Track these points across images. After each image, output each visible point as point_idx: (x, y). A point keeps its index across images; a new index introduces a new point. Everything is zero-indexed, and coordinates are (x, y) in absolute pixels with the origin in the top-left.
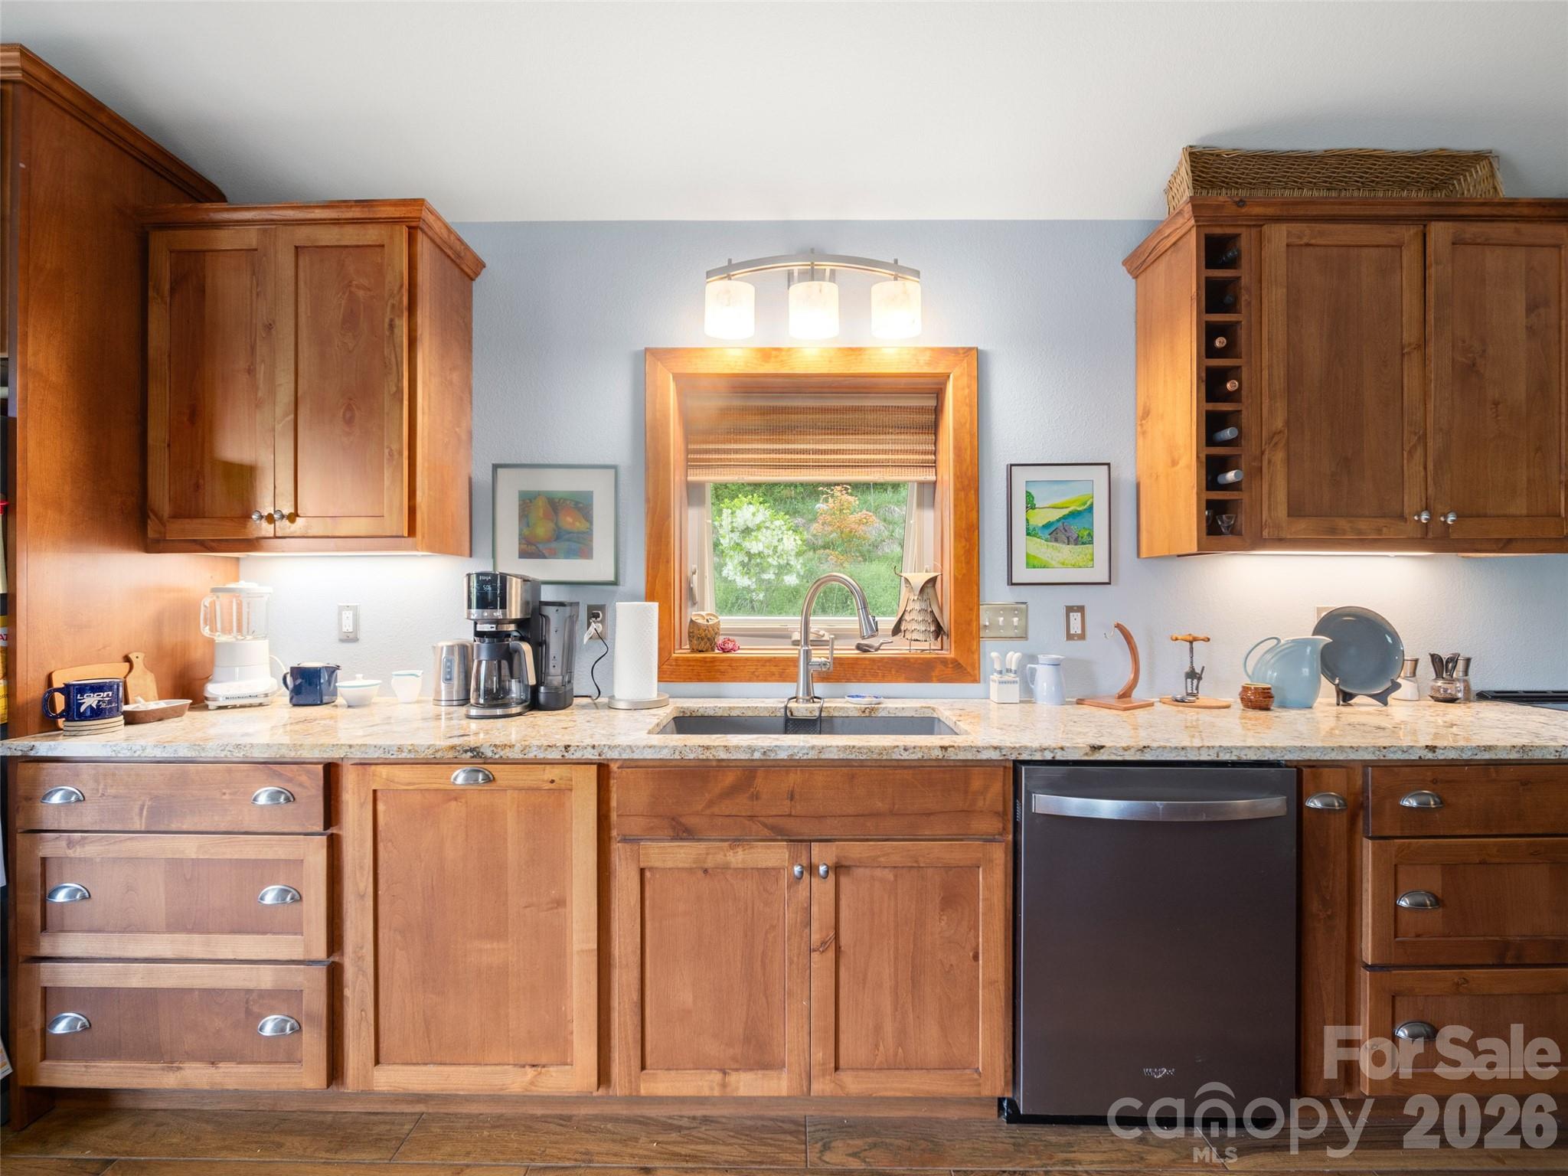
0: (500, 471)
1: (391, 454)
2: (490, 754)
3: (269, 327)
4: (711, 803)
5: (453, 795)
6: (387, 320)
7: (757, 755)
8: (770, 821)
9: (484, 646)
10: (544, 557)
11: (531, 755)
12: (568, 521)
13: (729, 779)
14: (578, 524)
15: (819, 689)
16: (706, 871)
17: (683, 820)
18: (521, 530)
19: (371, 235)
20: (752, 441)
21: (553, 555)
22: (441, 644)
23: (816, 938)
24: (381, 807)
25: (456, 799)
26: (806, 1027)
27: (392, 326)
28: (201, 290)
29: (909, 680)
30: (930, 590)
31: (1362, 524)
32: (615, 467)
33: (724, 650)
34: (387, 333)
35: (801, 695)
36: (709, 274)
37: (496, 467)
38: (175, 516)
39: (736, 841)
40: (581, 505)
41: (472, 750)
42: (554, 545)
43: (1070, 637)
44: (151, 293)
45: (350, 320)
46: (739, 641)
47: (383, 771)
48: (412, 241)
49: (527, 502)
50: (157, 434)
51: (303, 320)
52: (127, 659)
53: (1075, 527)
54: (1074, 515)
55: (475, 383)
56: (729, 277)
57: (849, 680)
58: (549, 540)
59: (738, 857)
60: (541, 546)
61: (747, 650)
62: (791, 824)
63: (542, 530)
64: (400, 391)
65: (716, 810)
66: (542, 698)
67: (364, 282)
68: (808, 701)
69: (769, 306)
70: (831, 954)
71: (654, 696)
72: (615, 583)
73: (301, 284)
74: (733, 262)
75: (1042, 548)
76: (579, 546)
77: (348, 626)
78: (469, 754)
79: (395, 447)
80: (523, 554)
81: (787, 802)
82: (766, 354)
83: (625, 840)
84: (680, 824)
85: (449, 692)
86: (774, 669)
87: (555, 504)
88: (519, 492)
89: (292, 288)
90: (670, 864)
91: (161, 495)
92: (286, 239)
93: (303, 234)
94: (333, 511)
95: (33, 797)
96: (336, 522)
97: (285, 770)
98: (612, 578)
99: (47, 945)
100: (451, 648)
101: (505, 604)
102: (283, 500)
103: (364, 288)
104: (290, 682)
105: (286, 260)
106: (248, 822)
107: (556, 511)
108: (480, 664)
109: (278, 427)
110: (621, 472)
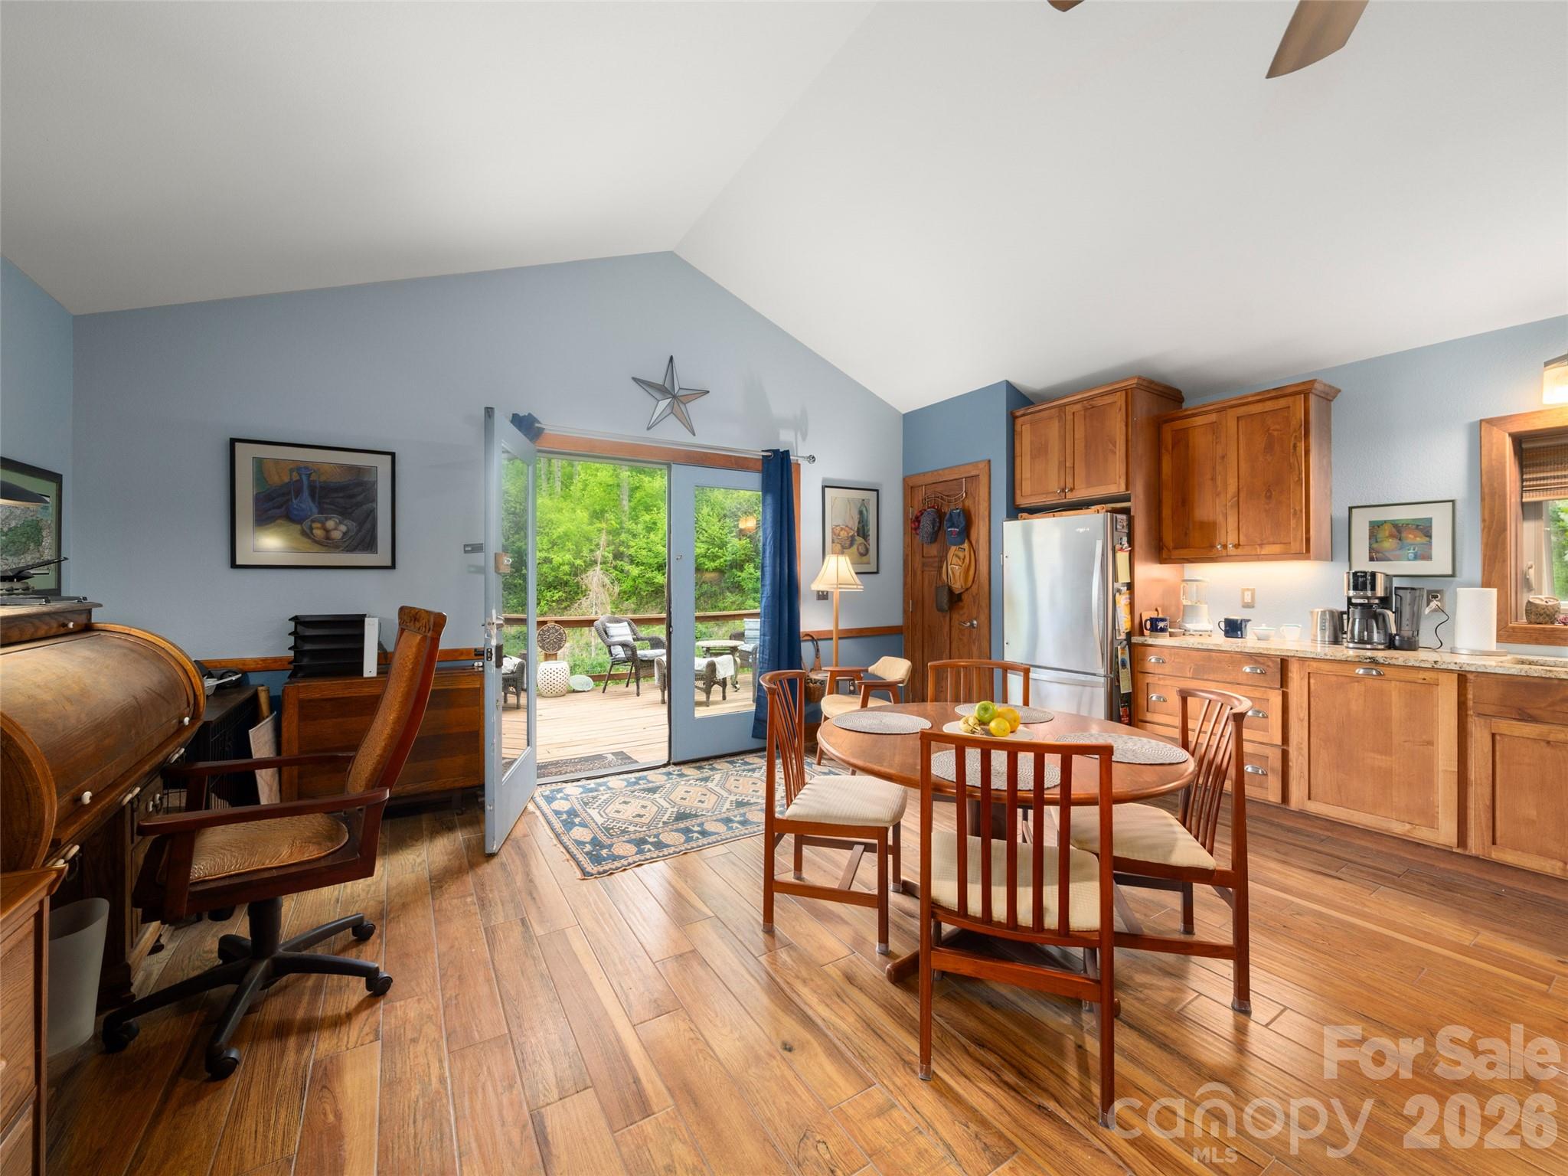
0: (1355, 510)
1: (1295, 514)
2: (1382, 661)
3: (1223, 457)
4: (1553, 704)
5: (1357, 679)
6: (1293, 445)
9: (1356, 611)
10: (1390, 560)
11: (1410, 664)
12: (1410, 536)
14: (1419, 539)
16: (1548, 742)
17: (1528, 711)
18: (1370, 544)
19: (1282, 403)
21: (1398, 558)
22: (1317, 610)
24: (1312, 681)
25: (1358, 682)
27: (1295, 446)
28: (1187, 446)
32: (1453, 501)
33: (1565, 624)
34: (1292, 451)
36: (1546, 364)
37: (1351, 509)
38: (1176, 548)
40: (1424, 529)
41: (1370, 658)
42: (1398, 552)
44: (1164, 451)
45: (1269, 448)
47: (1315, 664)
48: (1306, 400)
49: (1375, 527)
50: (1167, 512)
51: (1242, 451)
52: (1157, 610)
58: (1394, 550)
60: (1387, 554)
63: (1388, 544)
64: (1302, 480)
65: (1557, 708)
66: (1397, 643)
67: (1278, 427)
71: (1493, 649)
72: (1453, 575)
73: (1240, 433)
76: (1424, 552)
77: (1248, 599)
78: (1368, 660)
79: (1298, 508)
80: (1372, 559)
83: (1481, 716)
84: (1525, 713)
85: (1323, 637)
87: (1399, 527)
88: (1371, 523)
89: (1236, 436)
90: (1517, 734)
91: (1168, 537)
92: (1232, 414)
93: (1241, 411)
94: (1259, 542)
95: (1143, 659)
96: (1261, 548)
97: (1260, 659)
98: (1450, 572)
99: (1149, 717)
100: (1323, 613)
101: (1373, 588)
102: (1232, 539)
103: (1277, 430)
104: (1222, 625)
105: (1232, 424)
106: (1241, 679)
107: (1399, 532)
108: (1354, 620)
109: (1229, 504)
110: (1458, 504)
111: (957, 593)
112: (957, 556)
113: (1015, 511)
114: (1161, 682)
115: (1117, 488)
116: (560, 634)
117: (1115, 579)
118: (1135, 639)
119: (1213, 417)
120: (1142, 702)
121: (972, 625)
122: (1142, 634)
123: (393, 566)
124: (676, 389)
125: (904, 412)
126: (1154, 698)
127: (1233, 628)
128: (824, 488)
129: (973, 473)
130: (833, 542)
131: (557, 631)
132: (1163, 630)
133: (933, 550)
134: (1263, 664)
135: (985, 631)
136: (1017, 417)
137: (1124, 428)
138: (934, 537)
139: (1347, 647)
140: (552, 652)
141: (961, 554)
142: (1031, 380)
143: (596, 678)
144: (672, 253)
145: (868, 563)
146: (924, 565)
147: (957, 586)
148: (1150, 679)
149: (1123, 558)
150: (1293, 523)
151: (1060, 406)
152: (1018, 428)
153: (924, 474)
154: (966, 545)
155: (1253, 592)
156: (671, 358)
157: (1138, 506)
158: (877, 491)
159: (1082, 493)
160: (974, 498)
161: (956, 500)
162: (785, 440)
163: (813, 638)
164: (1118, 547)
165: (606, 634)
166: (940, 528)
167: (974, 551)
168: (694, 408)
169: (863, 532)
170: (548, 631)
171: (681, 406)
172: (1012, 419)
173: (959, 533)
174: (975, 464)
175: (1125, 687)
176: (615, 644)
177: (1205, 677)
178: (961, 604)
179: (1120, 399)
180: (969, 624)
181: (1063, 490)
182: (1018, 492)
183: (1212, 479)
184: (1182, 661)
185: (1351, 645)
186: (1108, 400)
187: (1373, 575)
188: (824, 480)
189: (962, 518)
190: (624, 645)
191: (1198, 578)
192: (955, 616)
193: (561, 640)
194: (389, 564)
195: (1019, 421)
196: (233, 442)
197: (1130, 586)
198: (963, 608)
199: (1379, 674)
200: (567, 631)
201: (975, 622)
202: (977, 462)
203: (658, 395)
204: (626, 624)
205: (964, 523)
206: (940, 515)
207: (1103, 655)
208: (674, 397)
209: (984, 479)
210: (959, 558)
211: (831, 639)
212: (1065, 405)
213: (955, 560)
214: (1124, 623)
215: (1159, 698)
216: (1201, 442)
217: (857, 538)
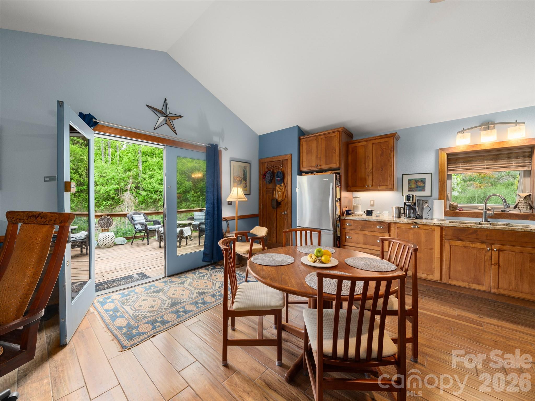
0: (404, 175)
1: (390, 176)
2: (419, 223)
3: (368, 157)
4: (466, 235)
5: (411, 229)
6: (389, 153)
7: (478, 227)
8: (481, 240)
9: (408, 207)
10: (414, 191)
11: (427, 224)
12: (419, 184)
13: (471, 231)
14: (422, 185)
15: (489, 220)
16: (465, 247)
17: (460, 238)
18: (408, 186)
19: (386, 139)
20: (467, 164)
21: (416, 191)
22: (394, 207)
23: (493, 262)
24: (398, 230)
26: (490, 278)
28: (356, 152)
29: (520, 219)
30: (528, 198)
32: (431, 173)
33: (459, 210)
34: (389, 155)
35: (484, 220)
36: (457, 133)
37: (403, 175)
38: (353, 186)
39: (473, 242)
40: (423, 181)
41: (416, 222)
42: (416, 189)
44: (349, 154)
45: (382, 154)
46: (463, 209)
47: (399, 225)
48: (393, 139)
49: (410, 181)
50: (350, 174)
51: (374, 155)
52: (347, 207)
56: (463, 133)
57: (498, 218)
58: (415, 188)
59: (473, 245)
60: (413, 189)
61: (465, 211)
62: (486, 241)
63: (413, 186)
64: (391, 165)
65: (468, 236)
66: (418, 217)
67: (384, 147)
68: (486, 222)
70: (497, 266)
71: (443, 218)
72: (431, 196)
73: (373, 150)
74: (464, 129)
76: (423, 189)
77: (372, 203)
79: (391, 174)
80: (409, 191)
81: (486, 237)
82: (473, 146)
83: (446, 239)
84: (459, 238)
85: (396, 215)
86: (474, 215)
87: (416, 181)
88: (408, 179)
90: (456, 245)
91: (350, 183)
92: (371, 142)
93: (374, 141)
94: (379, 185)
95: (345, 224)
96: (379, 187)
97: (382, 223)
98: (430, 195)
99: (346, 244)
100: (396, 208)
101: (413, 200)
102: (370, 183)
103: (385, 148)
104: (366, 212)
105: (371, 146)
106: (376, 230)
107: (417, 183)
108: (407, 210)
109: (370, 172)
110: (433, 174)
111: (279, 201)
112: (280, 188)
113: (301, 173)
114: (350, 232)
115: (336, 165)
116: (110, 220)
117: (336, 197)
118: (342, 217)
119: (365, 143)
120: (344, 238)
121: (285, 213)
122: (343, 216)
124: (168, 113)
125: (259, 135)
126: (348, 238)
127: (369, 213)
128: (230, 161)
129: (286, 158)
131: (108, 219)
132: (350, 214)
133: (270, 186)
134: (383, 225)
135: (289, 216)
136: (301, 139)
137: (338, 145)
138: (271, 181)
139: (405, 219)
140: (105, 228)
141: (281, 188)
142: (306, 126)
143: (127, 238)
144: (166, 52)
145: (247, 190)
146: (267, 191)
147: (280, 199)
148: (346, 231)
149: (338, 189)
150: (389, 179)
151: (316, 136)
152: (301, 143)
153: (267, 158)
154: (283, 185)
155: (374, 201)
156: (166, 100)
157: (342, 172)
158: (250, 163)
159: (324, 167)
160: (286, 167)
161: (279, 168)
162: (216, 140)
163: (226, 220)
164: (337, 186)
165: (133, 219)
166: (273, 178)
167: (286, 186)
168: (176, 123)
169: (245, 179)
170: (104, 219)
171: (171, 121)
172: (299, 140)
173: (280, 180)
174: (286, 155)
175: (339, 234)
176: (137, 224)
177: (365, 230)
178: (281, 206)
179: (337, 134)
180: (284, 213)
181: (317, 166)
182: (301, 166)
183: (364, 164)
184: (357, 224)
185: (406, 218)
186: (333, 134)
187: (413, 196)
188: (231, 158)
189: (281, 175)
190: (141, 224)
191: (358, 197)
192: (279, 210)
193: (110, 223)
195: (302, 140)
197: (340, 199)
198: (281, 207)
199: (418, 227)
200: (113, 218)
201: (286, 212)
202: (287, 154)
203: (159, 115)
204: (142, 215)
205: (282, 176)
206: (273, 173)
207: (332, 223)
208: (167, 116)
209: (289, 161)
210: (280, 189)
211: (235, 220)
212: (318, 136)
213: (279, 190)
214: (338, 213)
215: (349, 237)
216: (361, 151)
217: (243, 181)
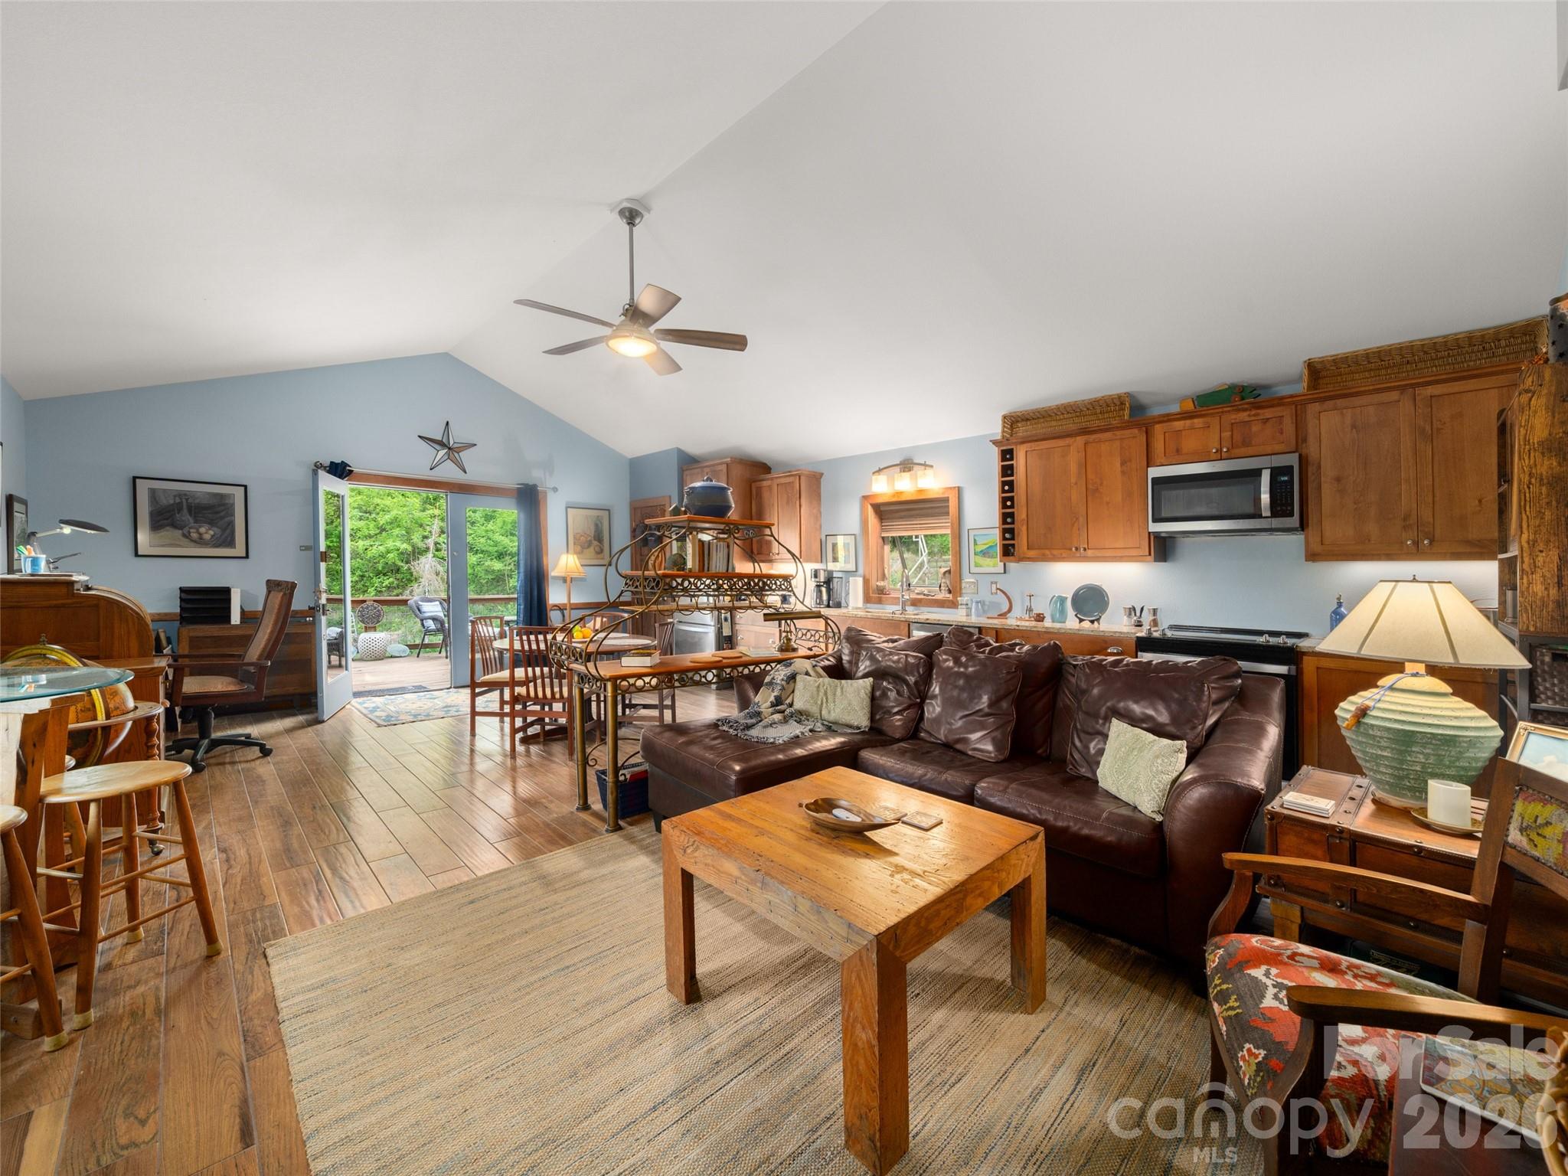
3: (773, 505)
6: (794, 501)
18: (832, 555)
19: (790, 479)
28: (761, 497)
29: (938, 607)
30: (947, 575)
31: (1055, 552)
32: (854, 535)
33: (886, 594)
36: (872, 474)
37: (826, 535)
38: (757, 554)
43: (992, 594)
44: (753, 499)
45: (788, 502)
48: (800, 479)
49: (834, 546)
53: (991, 551)
54: (991, 547)
55: (822, 510)
56: (878, 474)
67: (790, 491)
69: (891, 480)
71: (861, 606)
72: (856, 571)
74: (881, 467)
75: (980, 560)
80: (832, 562)
82: (896, 494)
88: (831, 543)
92: (775, 482)
93: (777, 480)
98: (854, 570)
103: (790, 493)
105: (776, 487)
108: (815, 593)
110: (858, 538)
116: (378, 611)
119: (769, 482)
123: (247, 557)
124: (451, 443)
125: (630, 456)
128: (567, 508)
129: (663, 503)
130: (575, 544)
131: (375, 608)
136: (683, 470)
140: (371, 625)
143: (412, 647)
144: (446, 353)
145: (603, 559)
146: (641, 561)
148: (738, 627)
152: (685, 477)
153: (641, 498)
156: (448, 423)
158: (609, 510)
162: (535, 476)
163: (561, 608)
165: (419, 610)
168: (464, 456)
169: (599, 537)
170: (367, 608)
171: (456, 455)
172: (681, 472)
173: (655, 541)
174: (663, 497)
175: (726, 632)
176: (426, 619)
179: (724, 468)
186: (719, 467)
188: (567, 503)
190: (434, 619)
193: (379, 616)
194: (244, 555)
195: (685, 473)
196: (135, 478)
200: (385, 608)
202: (665, 496)
203: (438, 447)
204: (438, 603)
208: (450, 449)
212: (704, 467)
216: (765, 495)
217: (593, 541)
